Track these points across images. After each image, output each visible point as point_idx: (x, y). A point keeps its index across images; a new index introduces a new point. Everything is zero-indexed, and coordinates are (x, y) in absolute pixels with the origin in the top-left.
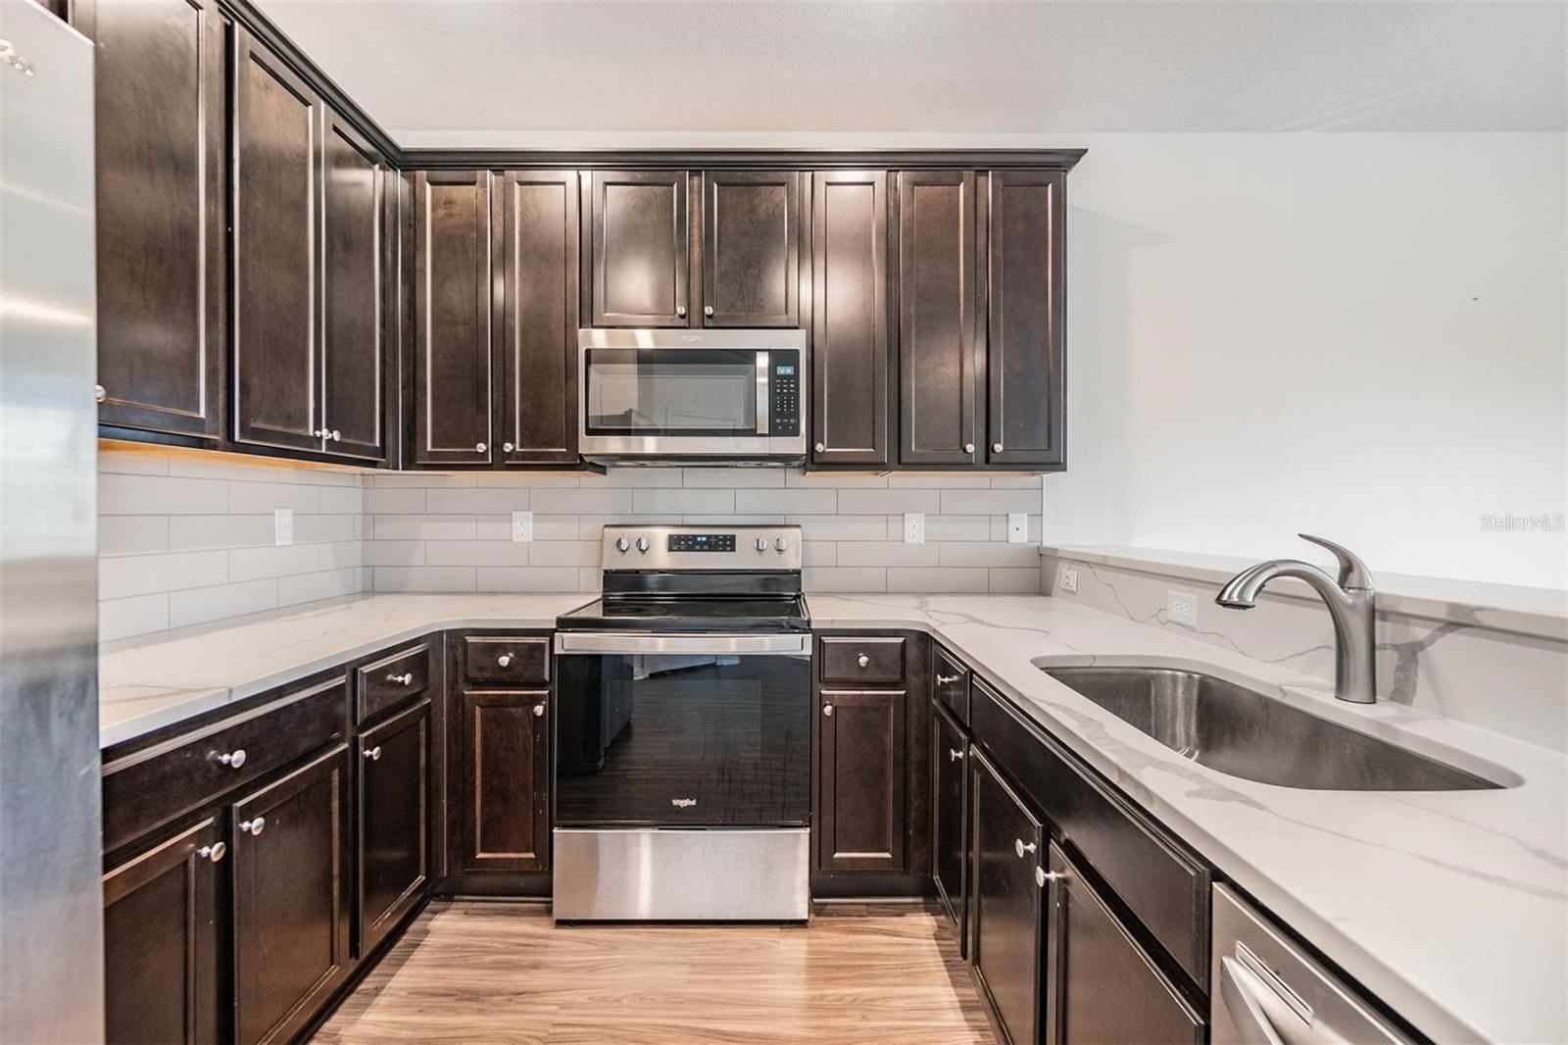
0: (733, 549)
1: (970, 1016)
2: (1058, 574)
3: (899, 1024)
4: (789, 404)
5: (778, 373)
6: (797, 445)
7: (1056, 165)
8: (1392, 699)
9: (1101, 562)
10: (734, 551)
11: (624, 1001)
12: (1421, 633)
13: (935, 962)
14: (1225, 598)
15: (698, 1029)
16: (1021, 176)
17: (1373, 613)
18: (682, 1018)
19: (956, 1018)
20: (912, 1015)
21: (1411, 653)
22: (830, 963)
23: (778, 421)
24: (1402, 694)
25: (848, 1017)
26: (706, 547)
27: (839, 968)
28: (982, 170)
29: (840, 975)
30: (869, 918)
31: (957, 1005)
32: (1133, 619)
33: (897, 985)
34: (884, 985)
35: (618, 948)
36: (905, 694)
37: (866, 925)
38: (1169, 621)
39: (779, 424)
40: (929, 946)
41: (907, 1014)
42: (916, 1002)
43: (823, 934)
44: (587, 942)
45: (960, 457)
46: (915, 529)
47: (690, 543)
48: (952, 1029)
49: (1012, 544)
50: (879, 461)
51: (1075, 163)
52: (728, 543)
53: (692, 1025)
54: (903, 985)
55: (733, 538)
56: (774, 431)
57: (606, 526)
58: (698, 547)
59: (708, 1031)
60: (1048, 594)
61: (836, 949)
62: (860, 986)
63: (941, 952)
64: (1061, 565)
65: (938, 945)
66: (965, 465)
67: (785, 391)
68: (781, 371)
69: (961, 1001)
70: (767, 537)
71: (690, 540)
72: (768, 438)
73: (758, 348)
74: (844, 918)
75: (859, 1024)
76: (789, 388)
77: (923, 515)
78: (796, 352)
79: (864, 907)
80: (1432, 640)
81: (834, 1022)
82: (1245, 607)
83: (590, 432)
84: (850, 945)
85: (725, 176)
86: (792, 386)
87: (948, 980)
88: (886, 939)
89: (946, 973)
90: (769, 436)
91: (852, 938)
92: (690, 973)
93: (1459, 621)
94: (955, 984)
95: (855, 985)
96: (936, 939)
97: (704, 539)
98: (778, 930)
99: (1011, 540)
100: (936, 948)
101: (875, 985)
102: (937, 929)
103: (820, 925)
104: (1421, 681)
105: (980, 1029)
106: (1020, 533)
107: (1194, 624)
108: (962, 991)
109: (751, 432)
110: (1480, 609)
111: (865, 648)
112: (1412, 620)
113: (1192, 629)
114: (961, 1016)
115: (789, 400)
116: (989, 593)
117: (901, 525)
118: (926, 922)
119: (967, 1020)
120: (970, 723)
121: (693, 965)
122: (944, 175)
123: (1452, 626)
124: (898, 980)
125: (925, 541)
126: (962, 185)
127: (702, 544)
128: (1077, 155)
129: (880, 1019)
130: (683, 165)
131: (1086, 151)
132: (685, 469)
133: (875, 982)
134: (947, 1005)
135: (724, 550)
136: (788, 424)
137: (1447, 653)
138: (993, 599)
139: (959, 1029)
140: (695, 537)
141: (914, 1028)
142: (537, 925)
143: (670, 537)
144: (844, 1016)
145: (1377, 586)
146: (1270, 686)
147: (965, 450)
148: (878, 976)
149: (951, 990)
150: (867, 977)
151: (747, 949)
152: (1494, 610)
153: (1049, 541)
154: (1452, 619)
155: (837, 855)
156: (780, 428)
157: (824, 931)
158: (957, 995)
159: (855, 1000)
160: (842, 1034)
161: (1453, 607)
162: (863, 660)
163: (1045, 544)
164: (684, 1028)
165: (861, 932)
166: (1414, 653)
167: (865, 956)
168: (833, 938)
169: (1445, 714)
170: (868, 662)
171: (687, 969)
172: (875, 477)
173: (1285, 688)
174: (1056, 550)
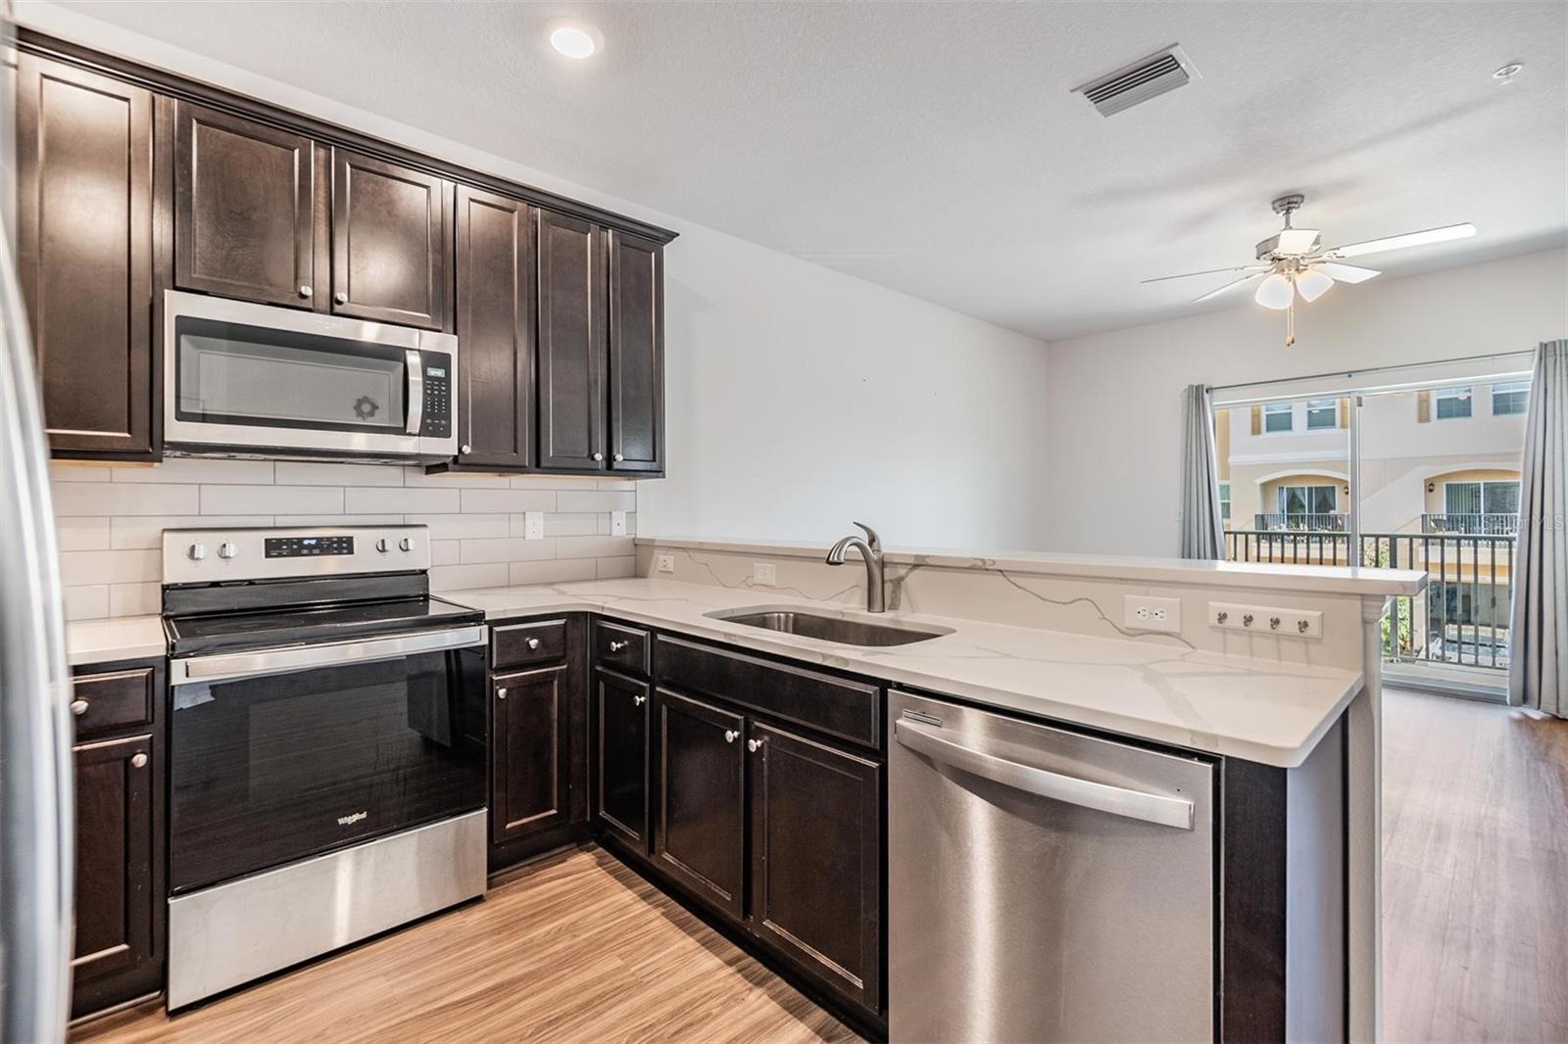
0: (351, 552)
1: (651, 901)
2: (654, 560)
3: (603, 927)
4: (440, 406)
5: (429, 374)
6: (447, 447)
7: (657, 239)
8: (890, 609)
9: (697, 547)
10: (352, 553)
11: (328, 1032)
12: (902, 571)
13: (609, 880)
14: (831, 559)
15: (429, 1012)
16: (631, 239)
17: (883, 564)
18: (407, 1013)
19: (643, 906)
20: (608, 919)
21: (898, 582)
22: (523, 915)
23: (429, 421)
24: (894, 606)
25: (561, 941)
26: (316, 551)
27: (533, 916)
28: (605, 226)
29: (537, 919)
30: (537, 874)
31: (638, 898)
32: (725, 586)
33: (587, 906)
34: (578, 910)
35: (282, 1000)
36: (568, 668)
37: (538, 879)
38: (754, 584)
39: (430, 425)
40: (598, 875)
41: (605, 920)
42: (608, 910)
43: (502, 900)
44: (239, 1010)
45: (588, 464)
46: (535, 527)
47: (295, 547)
48: (642, 914)
49: (617, 537)
50: (520, 464)
51: (669, 241)
52: (344, 545)
53: (420, 1013)
54: (592, 904)
55: (350, 540)
56: (425, 431)
57: (164, 530)
58: (305, 552)
59: (441, 1008)
60: (644, 576)
61: (522, 905)
62: (557, 919)
63: (608, 872)
64: (656, 552)
65: (604, 869)
66: (592, 472)
67: (436, 392)
68: (432, 372)
69: (640, 895)
70: (393, 538)
71: (295, 543)
72: (417, 438)
73: (408, 346)
74: (515, 882)
75: (573, 942)
76: (440, 390)
77: (541, 514)
78: (448, 356)
79: (528, 868)
80: (907, 575)
81: (551, 950)
82: (839, 564)
83: (181, 416)
84: (533, 897)
85: (359, 160)
86: (443, 388)
87: (624, 887)
88: (561, 881)
89: (620, 884)
90: (419, 435)
91: (530, 892)
92: (388, 981)
93: (919, 564)
94: (630, 887)
95: (553, 921)
96: (600, 866)
97: (313, 542)
98: (458, 913)
99: (614, 533)
100: (604, 871)
101: (569, 914)
102: (596, 860)
103: (496, 894)
104: (903, 597)
105: (662, 905)
106: (620, 530)
107: (774, 583)
108: (636, 889)
109: (402, 431)
110: (928, 556)
111: (533, 633)
112: (899, 566)
113: (773, 587)
114: (644, 903)
115: (440, 402)
116: (596, 579)
117: (522, 522)
118: (585, 858)
119: (650, 904)
120: (651, 672)
121: (386, 974)
122: (578, 223)
123: (916, 566)
124: (587, 903)
125: (544, 536)
126: (589, 235)
127: (310, 547)
128: (672, 236)
129: (586, 932)
130: (309, 133)
131: (678, 235)
132: (277, 463)
133: (569, 911)
134: (631, 902)
135: (340, 553)
136: (440, 425)
137: (914, 579)
138: (599, 583)
139: (647, 911)
140: (301, 540)
141: (615, 925)
142: (135, 1030)
143: (267, 541)
144: (558, 943)
145: (884, 550)
146: (835, 612)
147: (593, 459)
148: (570, 907)
149: (629, 892)
150: (560, 912)
151: (436, 939)
152: (933, 556)
153: (642, 534)
154: (917, 563)
155: (508, 826)
156: (431, 428)
157: (503, 897)
158: (635, 893)
159: (560, 929)
160: (563, 954)
161: (917, 557)
162: (533, 643)
163: (638, 536)
164: (415, 1017)
165: (537, 885)
166: (899, 583)
167: (549, 899)
168: (512, 900)
169: (913, 611)
170: (538, 644)
171: (383, 979)
172: (498, 478)
173: (844, 611)
174: (654, 540)
